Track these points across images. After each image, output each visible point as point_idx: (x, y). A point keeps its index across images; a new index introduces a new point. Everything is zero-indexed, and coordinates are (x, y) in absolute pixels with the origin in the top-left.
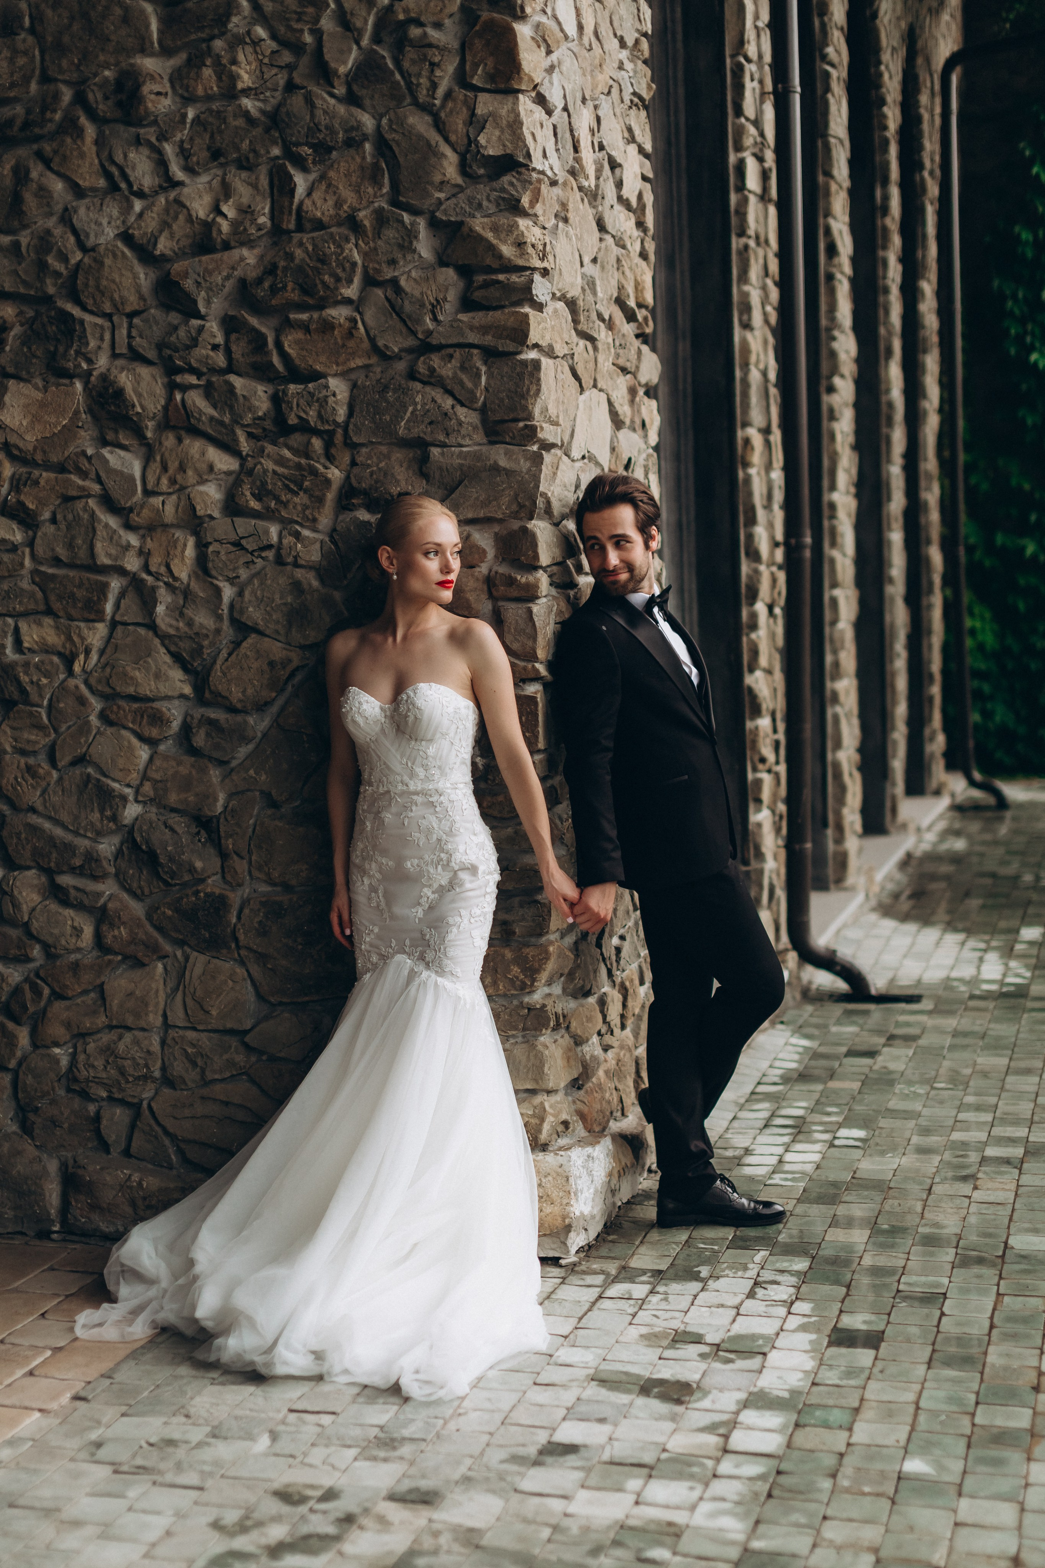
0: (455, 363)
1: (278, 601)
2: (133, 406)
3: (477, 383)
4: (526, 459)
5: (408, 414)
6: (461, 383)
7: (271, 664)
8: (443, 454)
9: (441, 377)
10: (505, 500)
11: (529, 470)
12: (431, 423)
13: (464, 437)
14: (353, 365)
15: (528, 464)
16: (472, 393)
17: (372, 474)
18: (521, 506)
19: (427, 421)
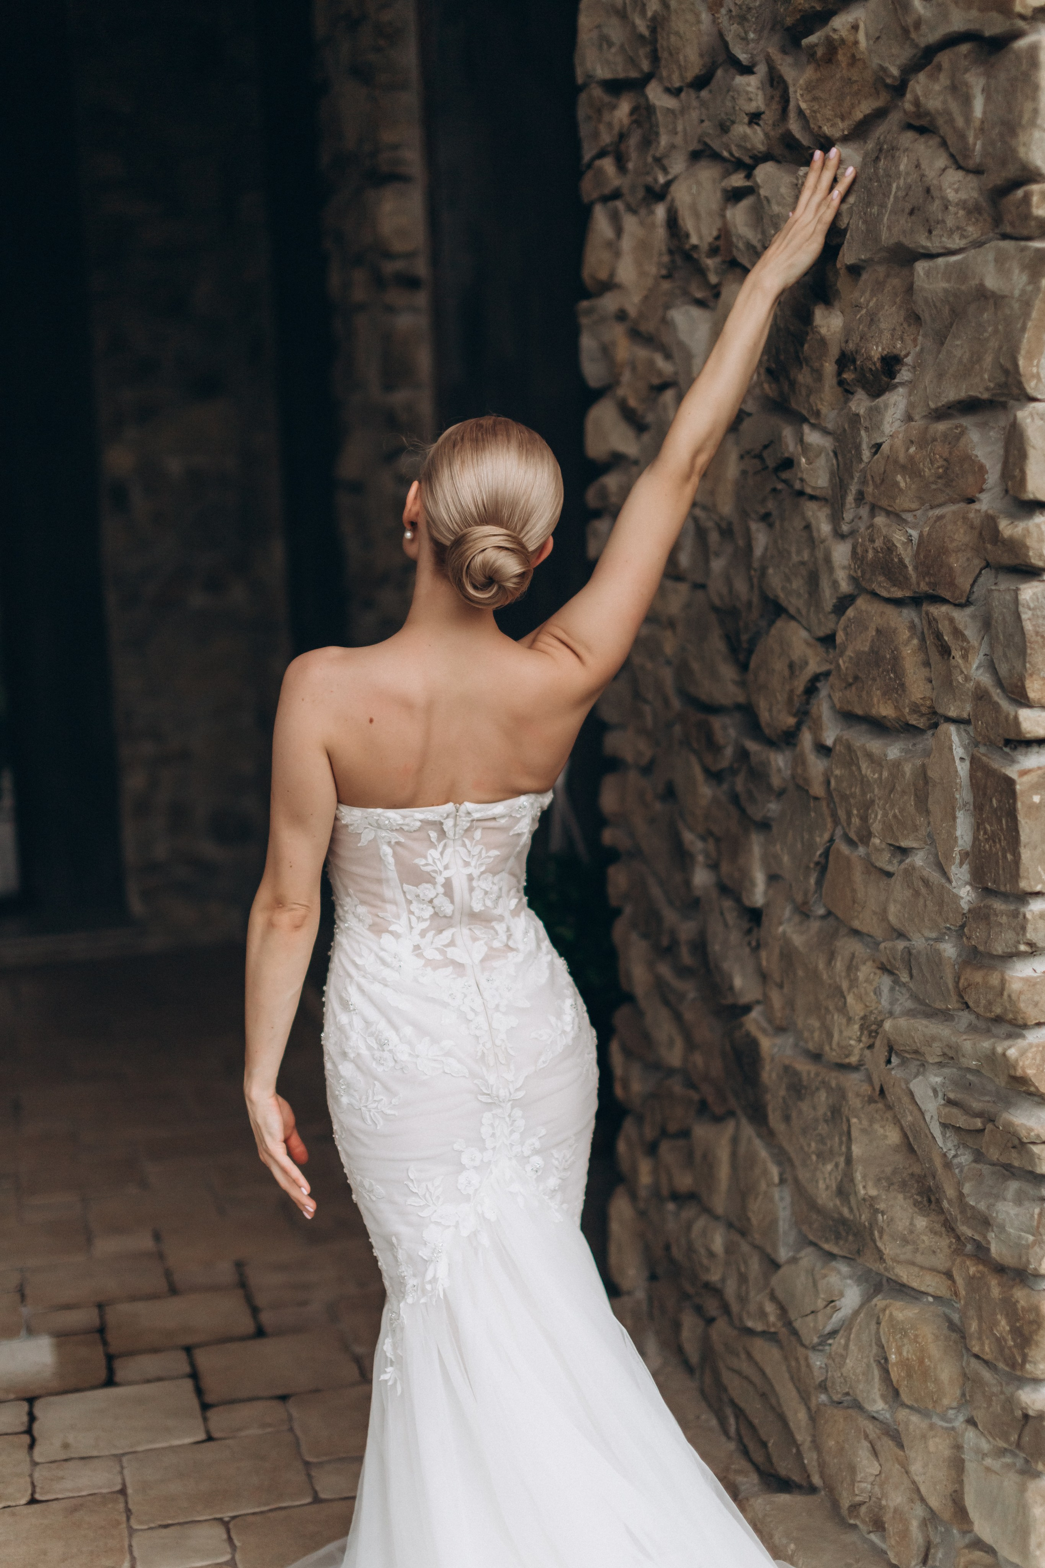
0: (944, 80)
1: (795, 558)
2: (687, 236)
3: (968, 118)
4: (1024, 267)
5: (892, 199)
6: (951, 121)
7: (791, 666)
8: (928, 274)
9: (928, 113)
10: (988, 359)
11: (1023, 292)
12: (912, 213)
13: (951, 232)
14: (859, 115)
15: (1024, 278)
16: (962, 137)
17: (860, 321)
18: (1006, 372)
19: (908, 207)
